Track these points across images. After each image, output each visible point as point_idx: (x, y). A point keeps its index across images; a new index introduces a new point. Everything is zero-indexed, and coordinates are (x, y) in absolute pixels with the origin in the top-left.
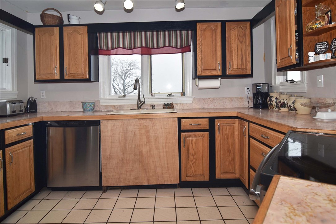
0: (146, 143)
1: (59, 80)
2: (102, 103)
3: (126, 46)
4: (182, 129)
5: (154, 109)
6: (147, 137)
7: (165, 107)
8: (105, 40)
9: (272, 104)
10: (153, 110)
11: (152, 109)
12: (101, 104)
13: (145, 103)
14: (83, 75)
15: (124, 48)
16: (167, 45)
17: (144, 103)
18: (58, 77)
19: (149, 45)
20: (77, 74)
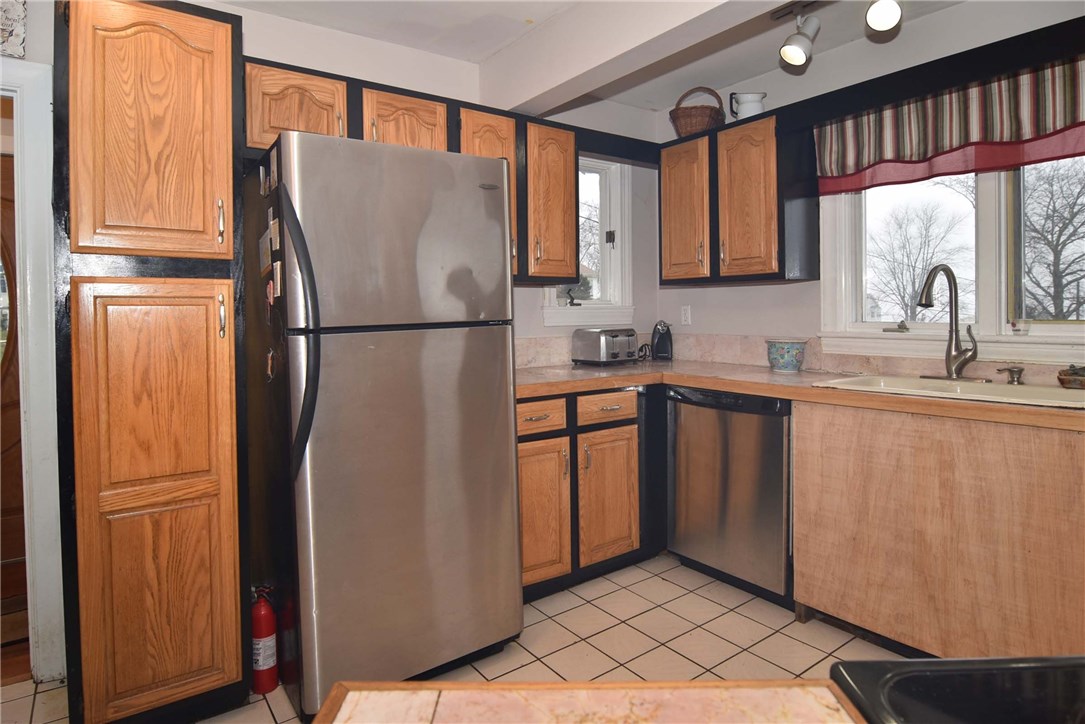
0: (938, 505)
1: (708, 277)
2: (828, 347)
3: (908, 152)
5: (1020, 383)
6: (943, 485)
7: (1070, 382)
8: (836, 146)
10: (1016, 387)
11: (1011, 382)
12: (826, 350)
13: (980, 357)
14: (764, 263)
15: (899, 158)
17: (974, 356)
18: (706, 271)
20: (748, 261)
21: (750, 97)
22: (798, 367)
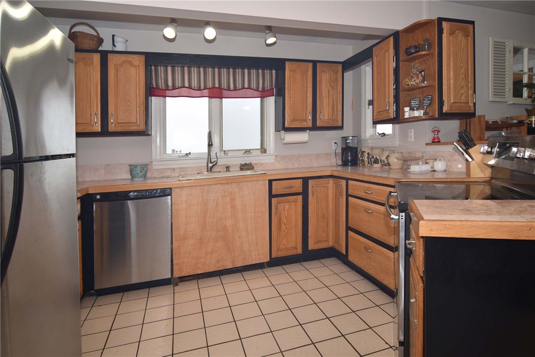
0: (230, 214)
1: (99, 132)
2: (156, 166)
3: (193, 86)
4: (273, 194)
5: (229, 171)
6: (232, 207)
7: (243, 169)
8: (166, 75)
9: (364, 160)
10: (228, 173)
11: (227, 171)
12: (154, 167)
13: (218, 164)
14: (139, 126)
15: (190, 87)
16: (246, 86)
17: (216, 163)
18: (98, 128)
19: (224, 85)
20: (128, 124)
21: (120, 39)
22: (145, 177)
